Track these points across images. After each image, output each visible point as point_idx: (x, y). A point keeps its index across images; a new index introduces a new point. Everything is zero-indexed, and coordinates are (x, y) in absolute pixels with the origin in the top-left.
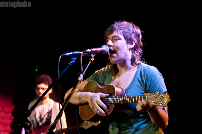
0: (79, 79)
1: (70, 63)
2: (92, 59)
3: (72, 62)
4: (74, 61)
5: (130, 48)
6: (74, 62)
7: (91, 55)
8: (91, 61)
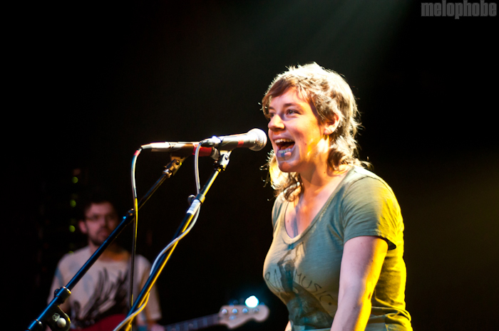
0: (189, 212)
1: (167, 171)
2: (225, 163)
3: (172, 168)
4: (177, 164)
5: (326, 132)
6: (177, 167)
7: (222, 153)
8: (221, 167)
